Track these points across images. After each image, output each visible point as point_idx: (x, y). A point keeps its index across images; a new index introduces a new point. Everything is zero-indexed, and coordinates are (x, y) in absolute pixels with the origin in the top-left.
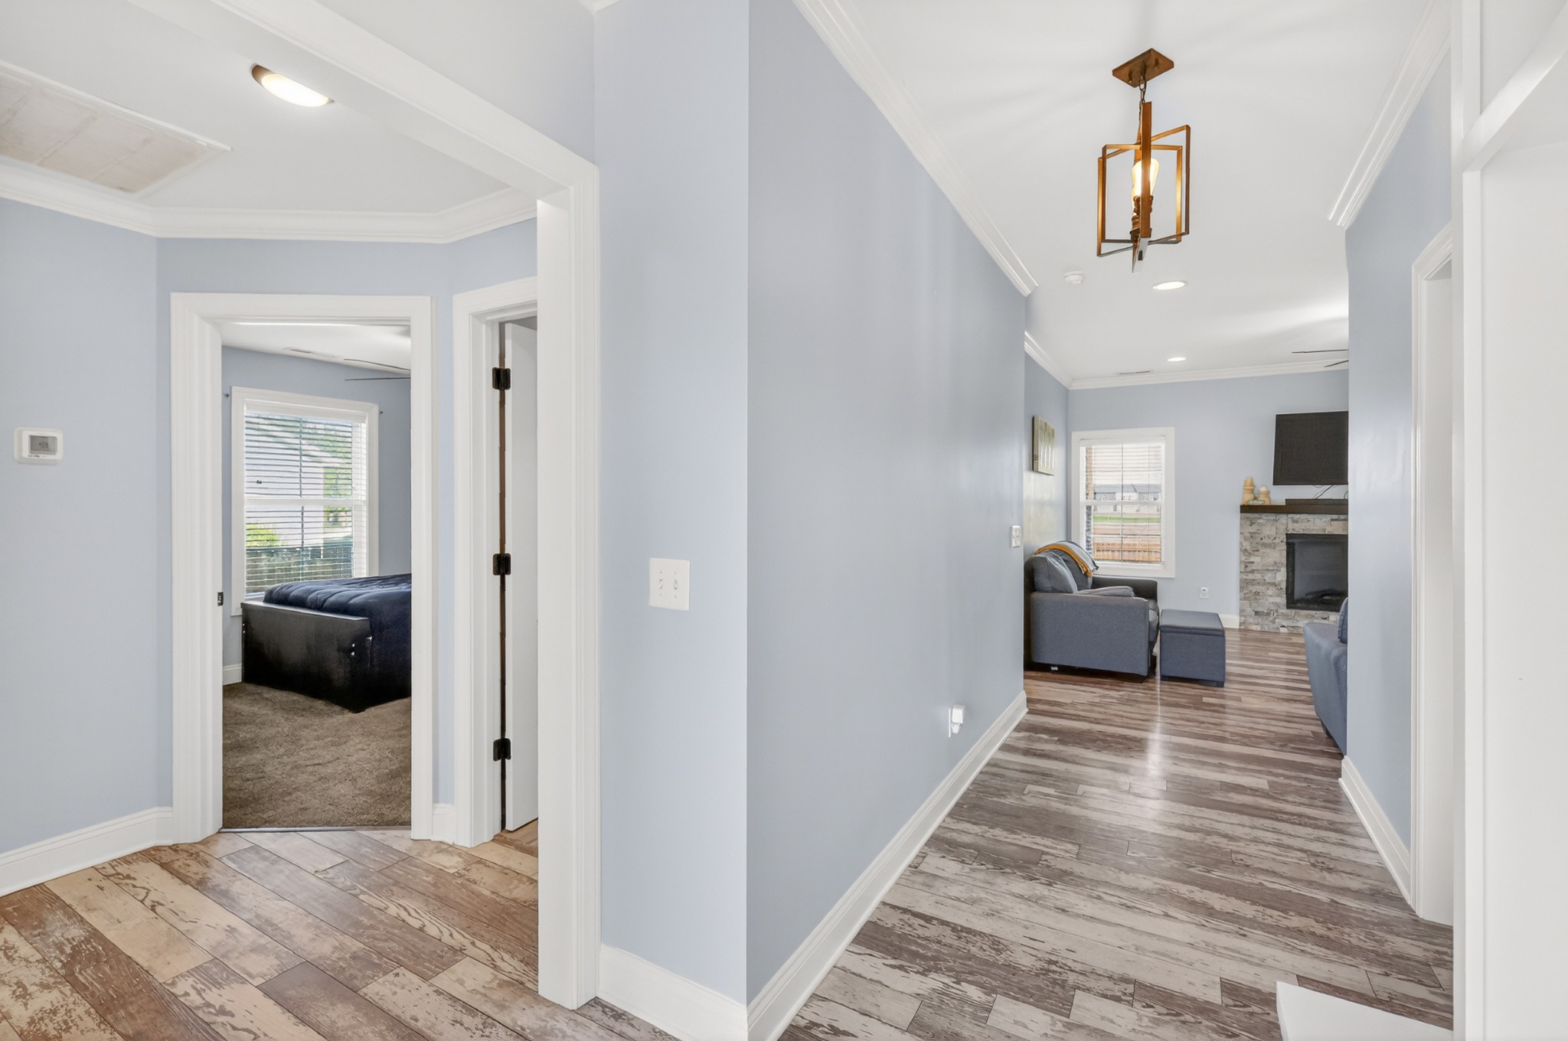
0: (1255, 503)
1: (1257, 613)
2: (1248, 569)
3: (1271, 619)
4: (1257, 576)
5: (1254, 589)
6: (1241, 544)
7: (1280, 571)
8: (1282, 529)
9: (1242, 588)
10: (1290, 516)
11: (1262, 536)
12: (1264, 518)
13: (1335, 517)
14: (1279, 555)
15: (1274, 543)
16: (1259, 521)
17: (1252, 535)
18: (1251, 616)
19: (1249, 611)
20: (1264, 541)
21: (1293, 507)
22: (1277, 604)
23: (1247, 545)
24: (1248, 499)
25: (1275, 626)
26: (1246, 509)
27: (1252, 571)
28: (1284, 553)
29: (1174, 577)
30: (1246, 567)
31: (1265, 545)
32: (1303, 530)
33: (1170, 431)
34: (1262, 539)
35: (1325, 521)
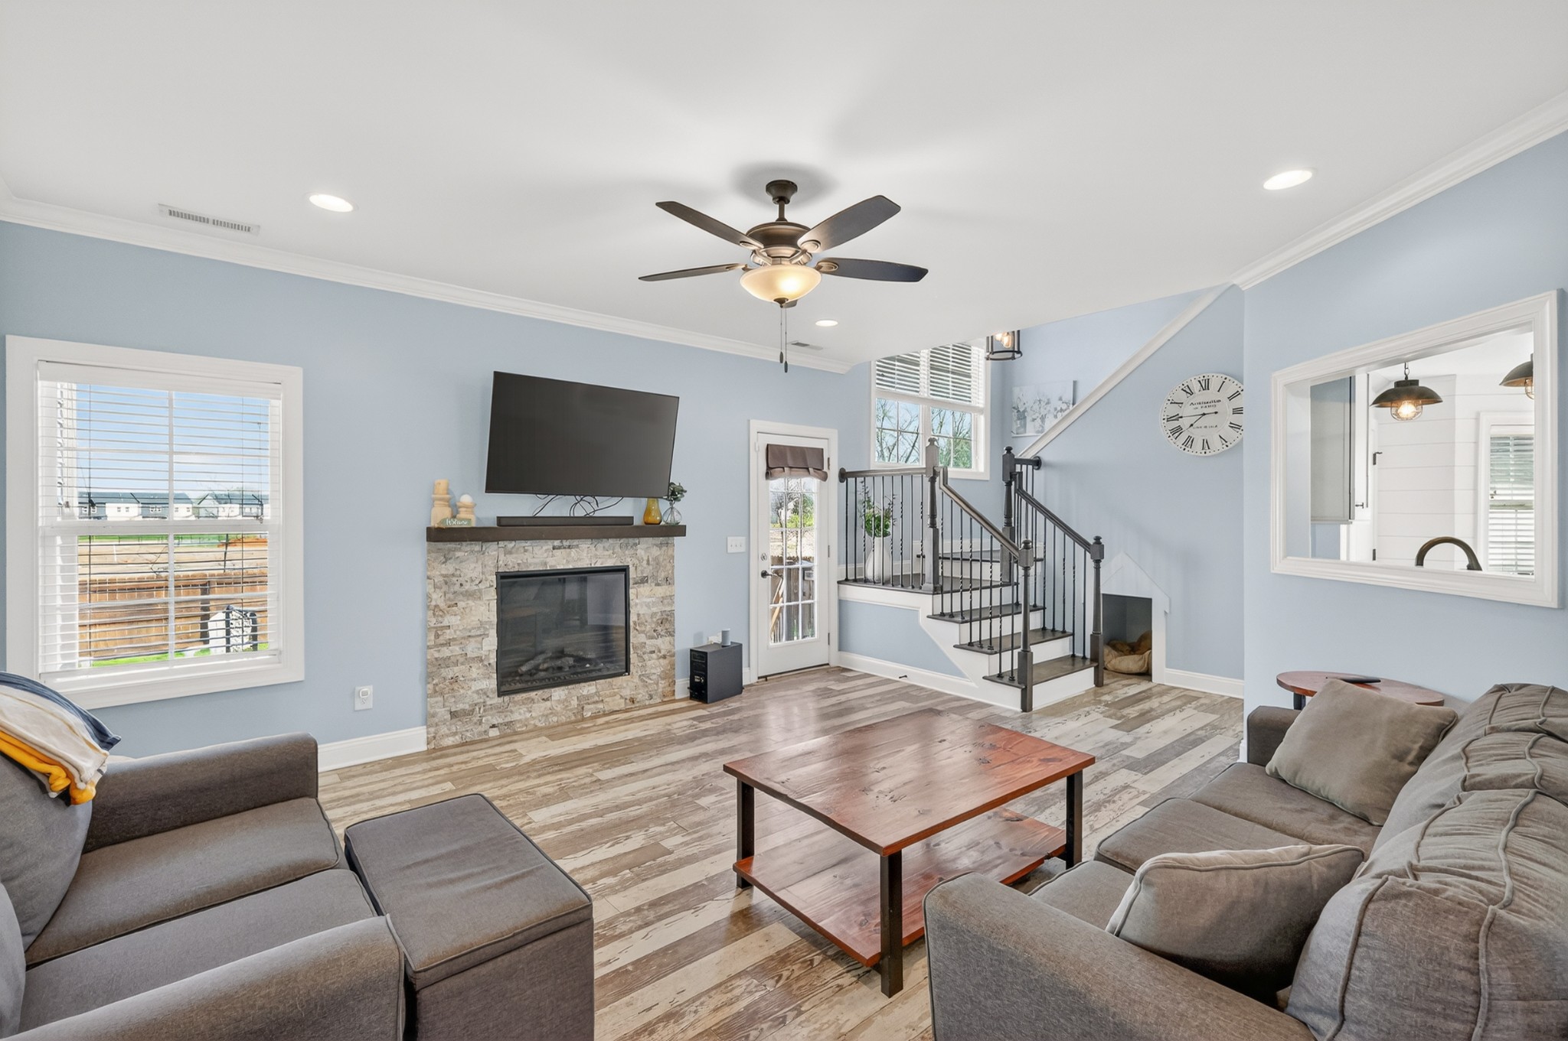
0: (455, 524)
1: (454, 715)
2: (441, 640)
3: (476, 719)
4: (456, 649)
5: (449, 673)
6: (428, 597)
7: (487, 635)
8: (491, 564)
9: (429, 676)
10: (502, 544)
11: (461, 580)
12: (465, 551)
13: (557, 543)
14: (485, 610)
15: (480, 591)
16: (458, 554)
17: (447, 580)
18: (444, 722)
19: (443, 713)
20: (467, 587)
21: (508, 529)
22: (484, 692)
23: (437, 598)
24: (440, 516)
25: (482, 728)
26: (437, 535)
27: (448, 644)
28: (494, 605)
29: (302, 678)
30: (437, 636)
31: (469, 595)
32: (519, 564)
33: (294, 375)
34: (461, 585)
35: (546, 550)
